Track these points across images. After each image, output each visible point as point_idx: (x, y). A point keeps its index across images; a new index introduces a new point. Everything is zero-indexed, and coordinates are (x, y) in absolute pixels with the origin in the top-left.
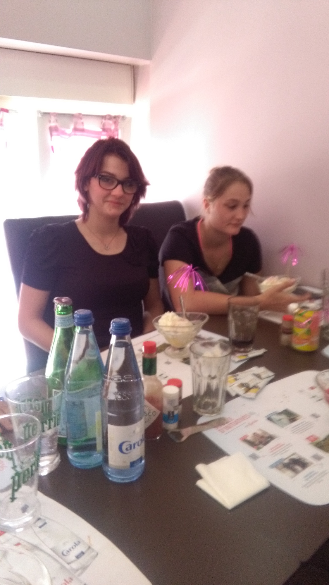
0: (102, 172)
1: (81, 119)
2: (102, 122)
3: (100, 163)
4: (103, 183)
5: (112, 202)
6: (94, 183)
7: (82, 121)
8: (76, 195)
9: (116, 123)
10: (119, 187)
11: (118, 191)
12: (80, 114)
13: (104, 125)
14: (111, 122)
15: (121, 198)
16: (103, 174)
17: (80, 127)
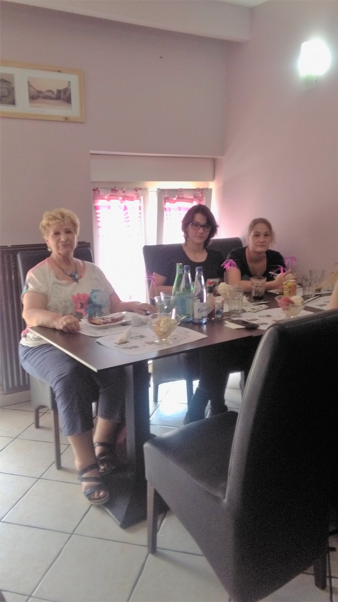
0: (193, 221)
1: (182, 192)
2: (194, 193)
3: (193, 217)
4: (194, 227)
5: (198, 236)
6: (190, 226)
7: (182, 193)
8: (183, 233)
9: (202, 193)
10: (202, 228)
11: (201, 230)
12: (181, 189)
13: (195, 194)
14: (199, 193)
15: (202, 234)
16: (194, 222)
17: (181, 196)
